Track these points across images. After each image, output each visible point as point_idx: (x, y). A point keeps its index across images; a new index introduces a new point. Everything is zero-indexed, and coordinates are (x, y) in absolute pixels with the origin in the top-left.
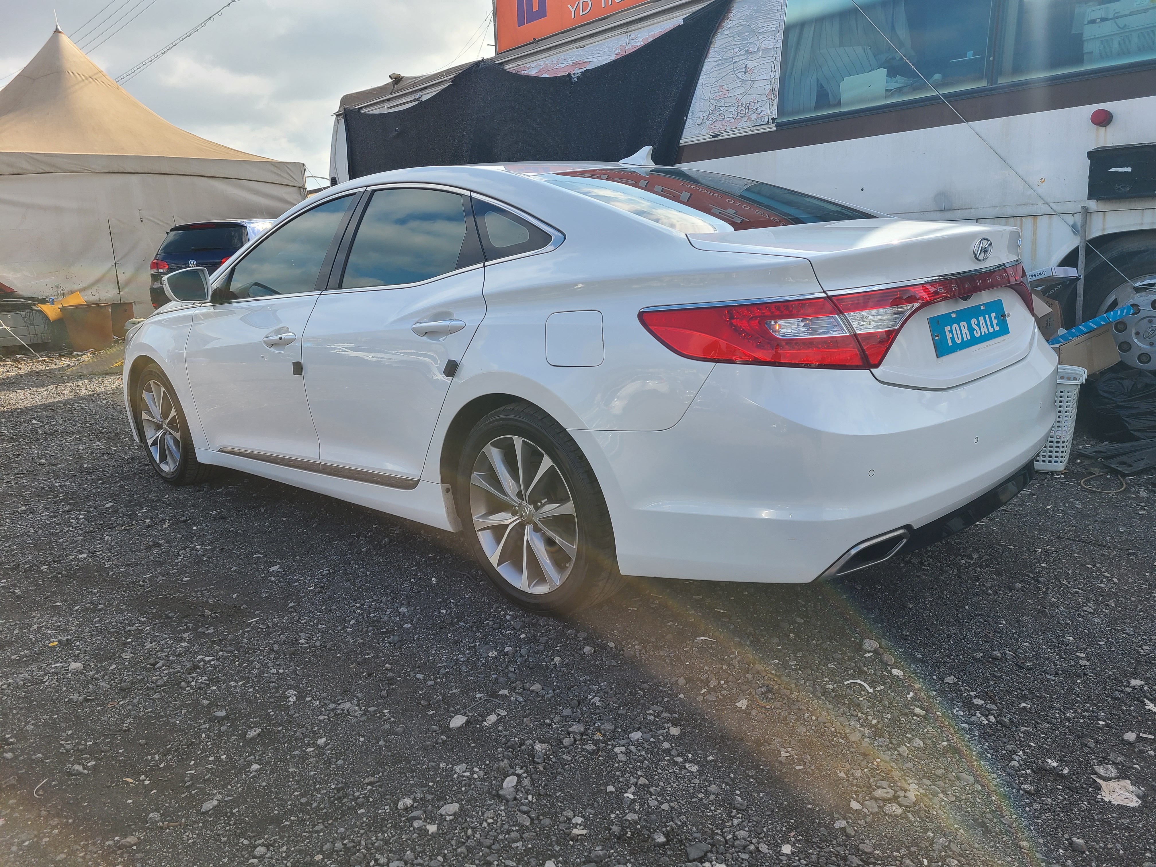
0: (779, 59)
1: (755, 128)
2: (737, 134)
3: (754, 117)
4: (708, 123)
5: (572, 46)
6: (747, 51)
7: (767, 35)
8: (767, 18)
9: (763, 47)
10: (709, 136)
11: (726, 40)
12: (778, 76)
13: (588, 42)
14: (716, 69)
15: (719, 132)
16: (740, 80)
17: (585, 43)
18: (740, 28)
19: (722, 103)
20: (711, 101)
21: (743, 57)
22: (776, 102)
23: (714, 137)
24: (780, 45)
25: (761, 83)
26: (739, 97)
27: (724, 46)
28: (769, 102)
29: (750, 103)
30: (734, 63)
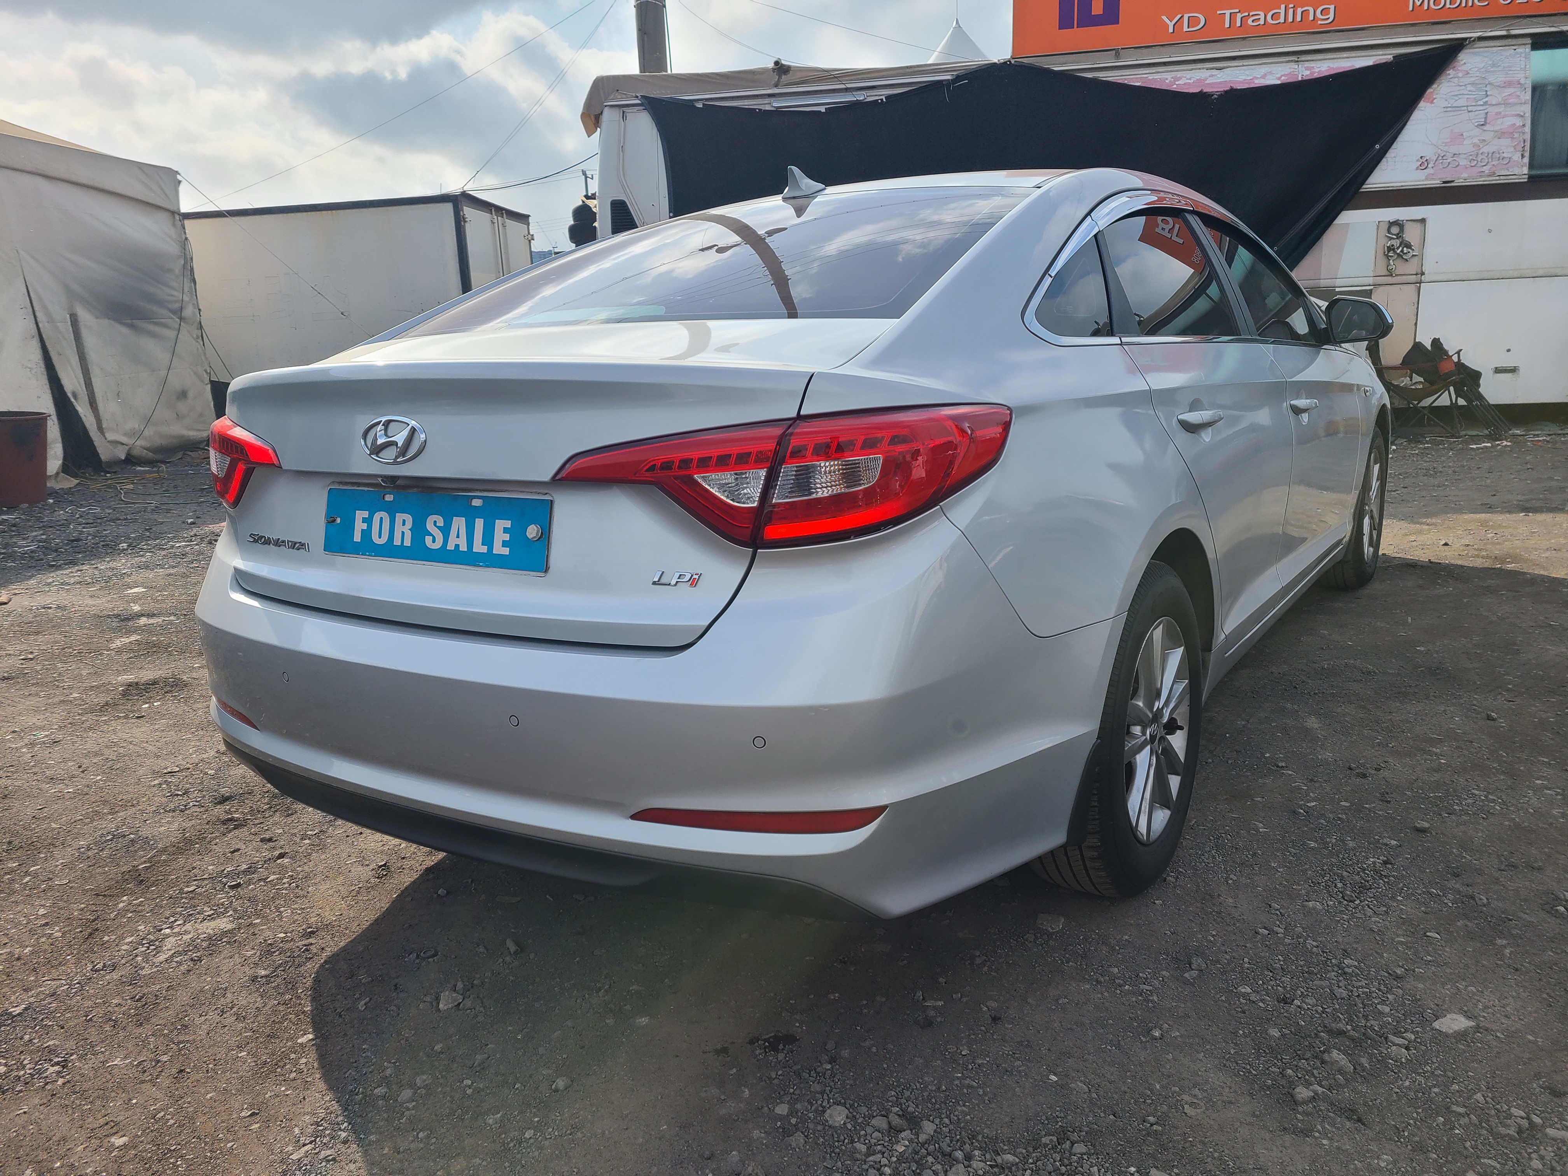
1: (1501, 177)
2: (1476, 181)
3: (1498, 166)
4: (1435, 168)
5: (1199, 66)
6: (1486, 102)
7: (1510, 89)
8: (1507, 74)
9: (1508, 101)
10: (1439, 182)
11: (1455, 88)
12: (1528, 129)
13: (1230, 65)
14: (1444, 115)
15: (1452, 179)
16: (1478, 129)
17: (1225, 65)
18: (1473, 79)
19: (1455, 150)
20: (1439, 147)
21: (1480, 108)
22: (1527, 154)
23: (1444, 182)
24: (1528, 100)
26: (1479, 146)
29: (1495, 152)
30: (1469, 111)
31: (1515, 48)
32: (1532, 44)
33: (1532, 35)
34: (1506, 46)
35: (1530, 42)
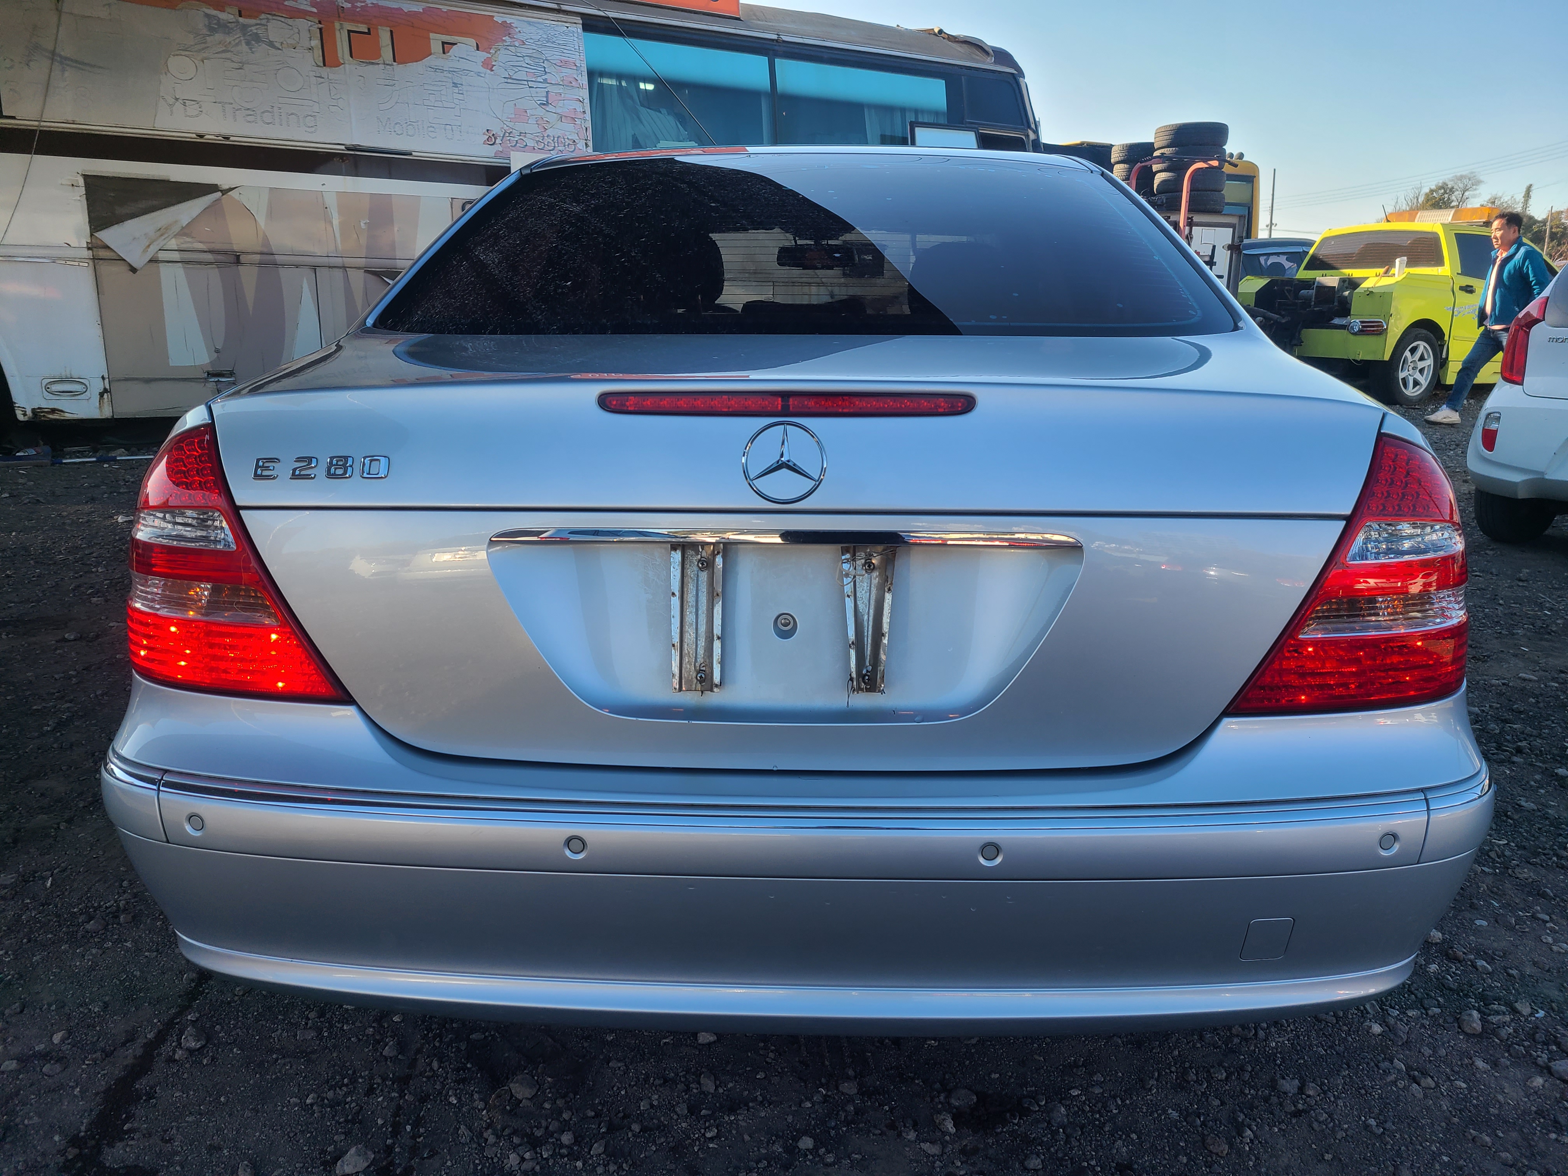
6: (546, 80)
8: (563, 52)
20: (505, 122)
24: (585, 86)
29: (558, 137)
30: (530, 87)
31: (567, 25)
32: (583, 25)
33: (582, 15)
34: (558, 21)
35: (581, 22)
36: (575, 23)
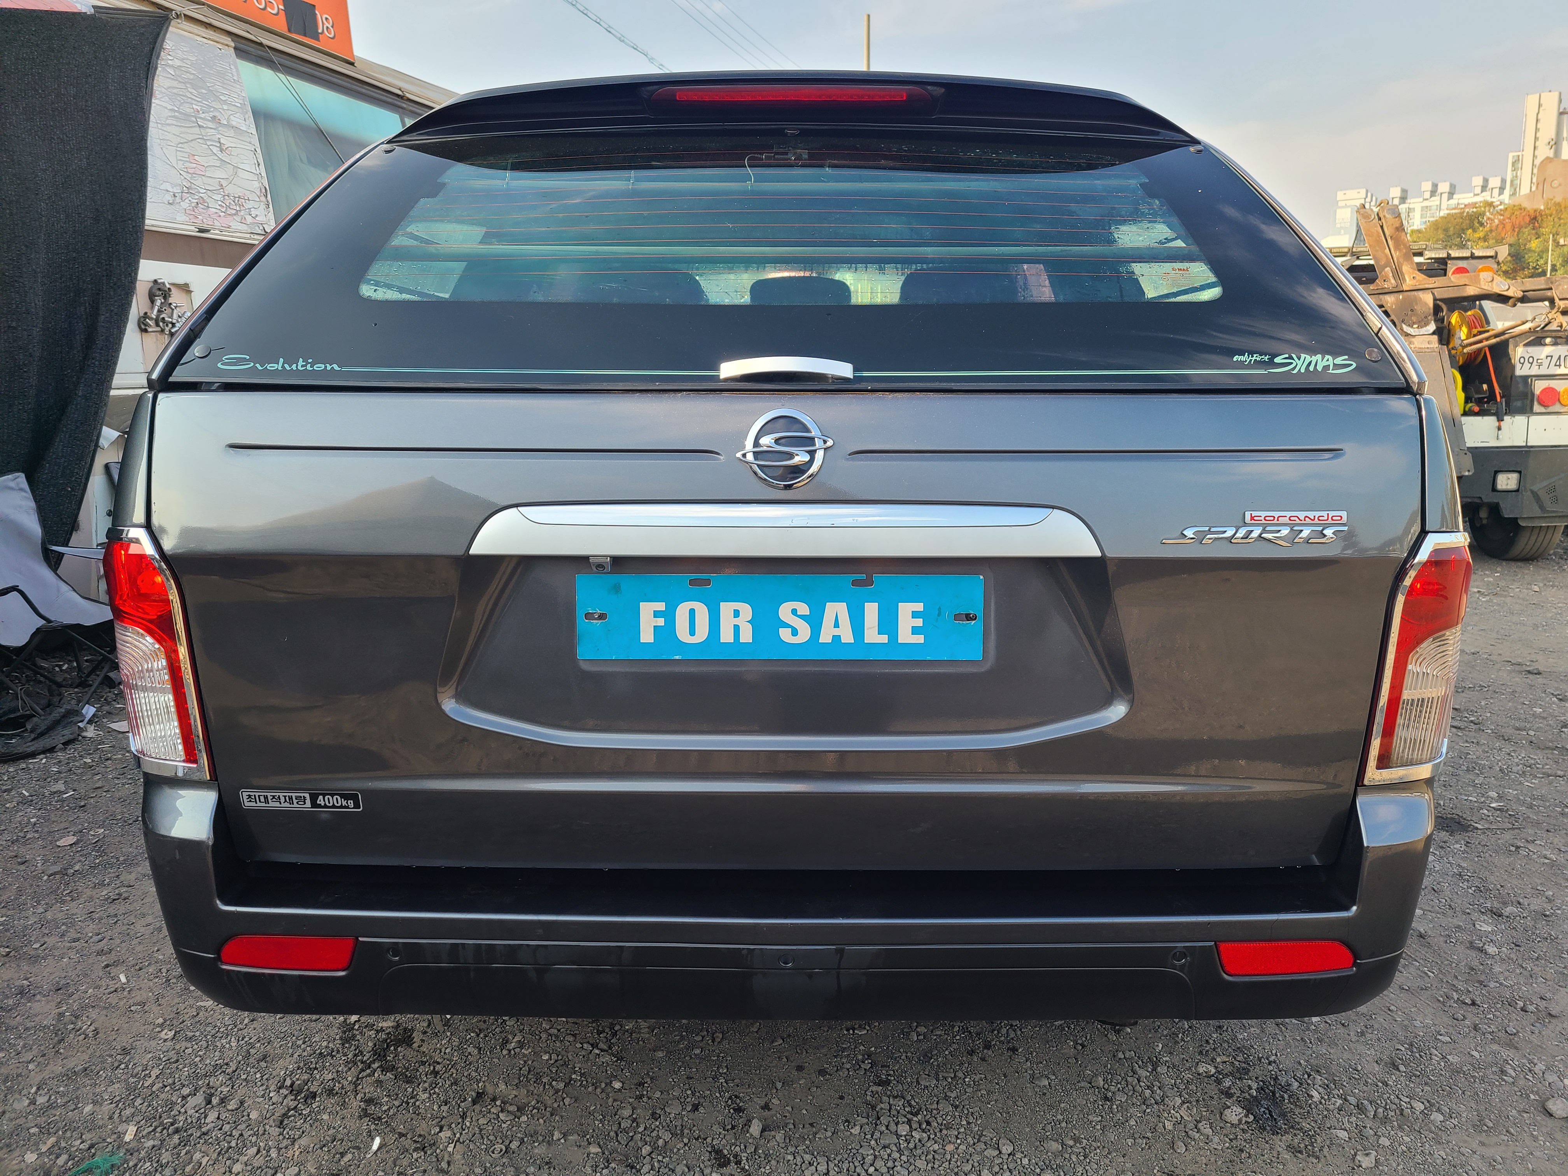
0: (259, 150)
2: (232, 237)
3: (249, 219)
4: (185, 205)
7: (233, 108)
8: (223, 83)
9: (234, 123)
10: (193, 228)
11: (175, 84)
12: (264, 174)
14: (174, 122)
15: (205, 227)
16: (216, 158)
18: (192, 77)
19: (199, 182)
20: (181, 172)
21: (210, 125)
22: (271, 208)
23: (201, 231)
24: (254, 131)
25: (246, 175)
26: (224, 183)
27: (175, 91)
28: (263, 206)
29: (239, 197)
30: (200, 126)
31: (220, 46)
32: (235, 48)
33: (229, 33)
34: (209, 39)
35: (233, 45)
36: (227, 45)
